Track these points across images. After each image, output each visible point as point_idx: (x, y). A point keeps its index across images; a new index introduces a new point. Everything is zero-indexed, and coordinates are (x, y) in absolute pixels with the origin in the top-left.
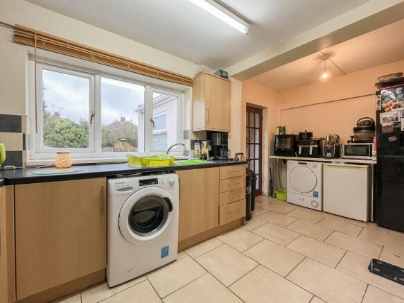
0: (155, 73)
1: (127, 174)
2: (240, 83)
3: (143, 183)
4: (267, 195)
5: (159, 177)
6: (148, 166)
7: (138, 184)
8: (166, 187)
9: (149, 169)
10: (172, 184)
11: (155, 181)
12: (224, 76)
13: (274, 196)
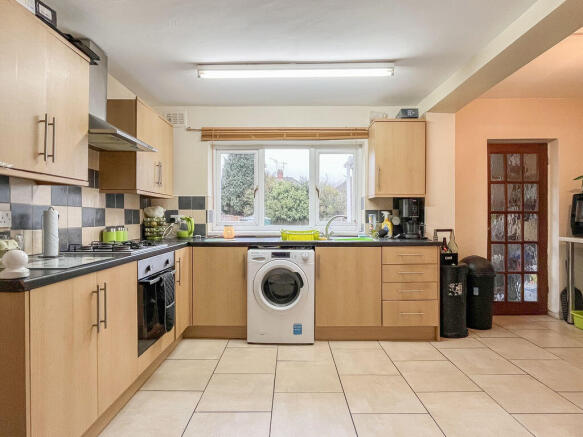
0: (314, 135)
1: (267, 246)
2: (453, 116)
3: (275, 255)
4: (557, 316)
5: (291, 251)
6: (288, 240)
7: (270, 255)
8: (299, 262)
9: (287, 243)
10: (305, 260)
11: (286, 255)
12: (410, 115)
13: (570, 321)
